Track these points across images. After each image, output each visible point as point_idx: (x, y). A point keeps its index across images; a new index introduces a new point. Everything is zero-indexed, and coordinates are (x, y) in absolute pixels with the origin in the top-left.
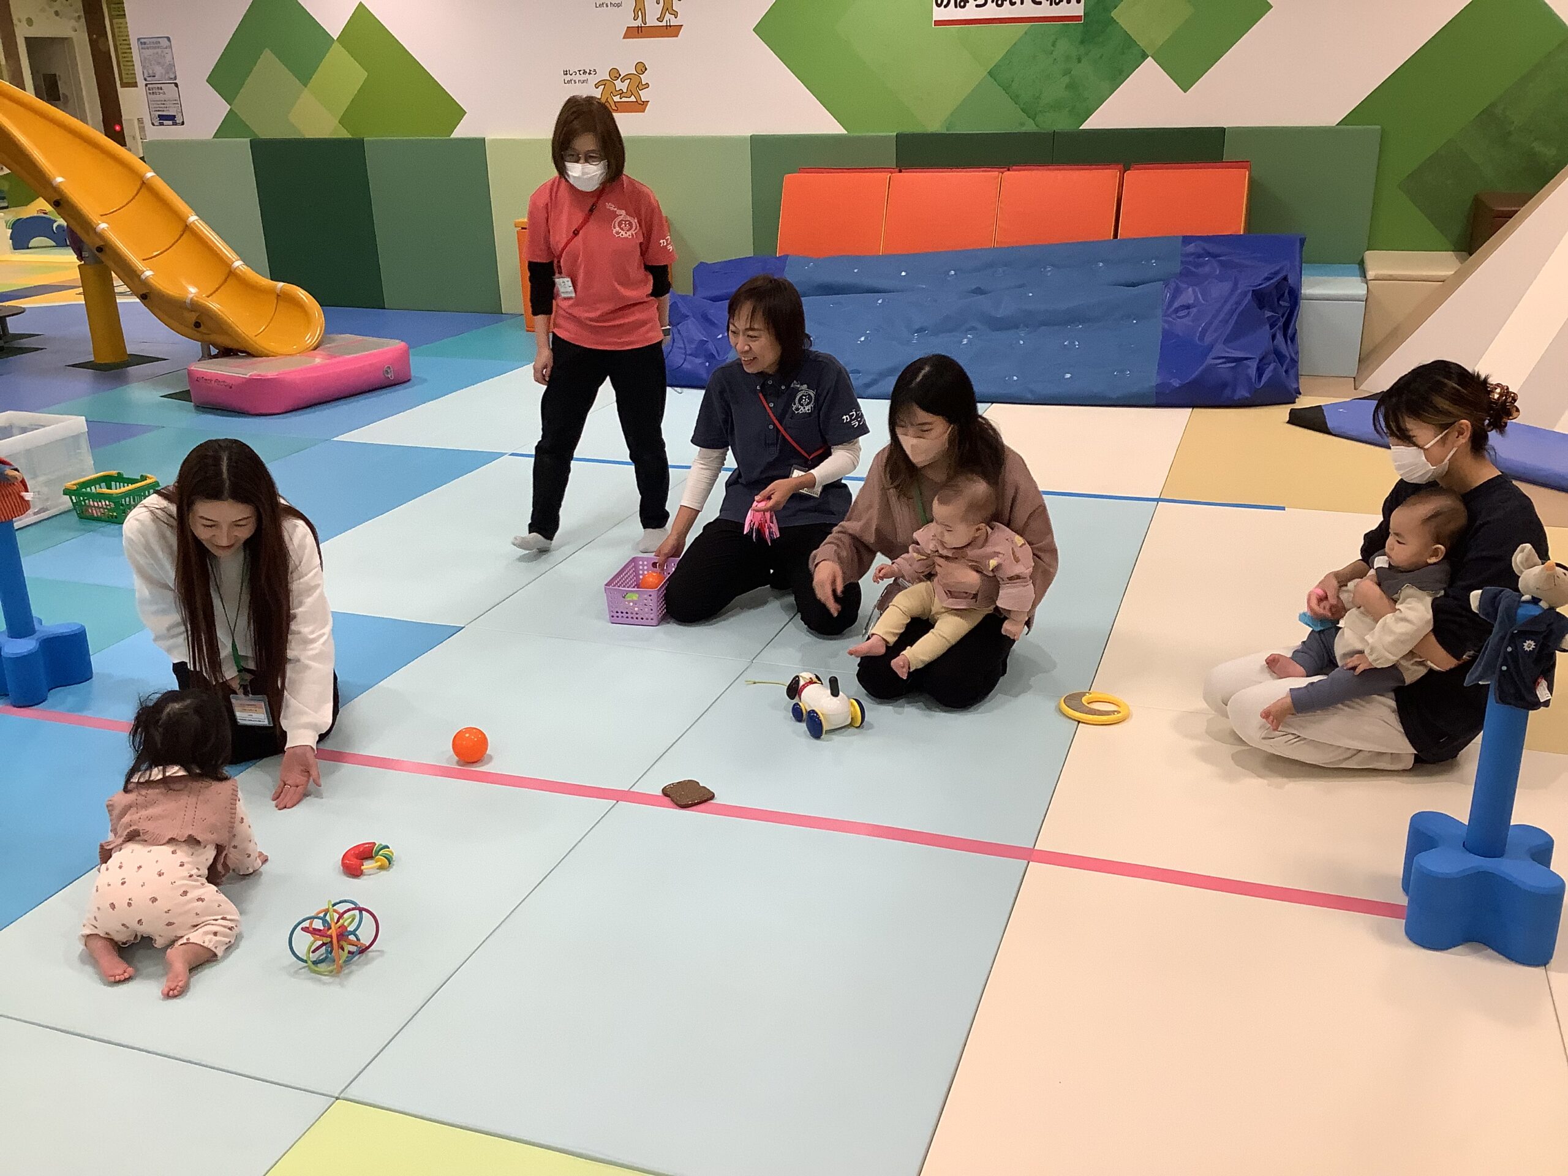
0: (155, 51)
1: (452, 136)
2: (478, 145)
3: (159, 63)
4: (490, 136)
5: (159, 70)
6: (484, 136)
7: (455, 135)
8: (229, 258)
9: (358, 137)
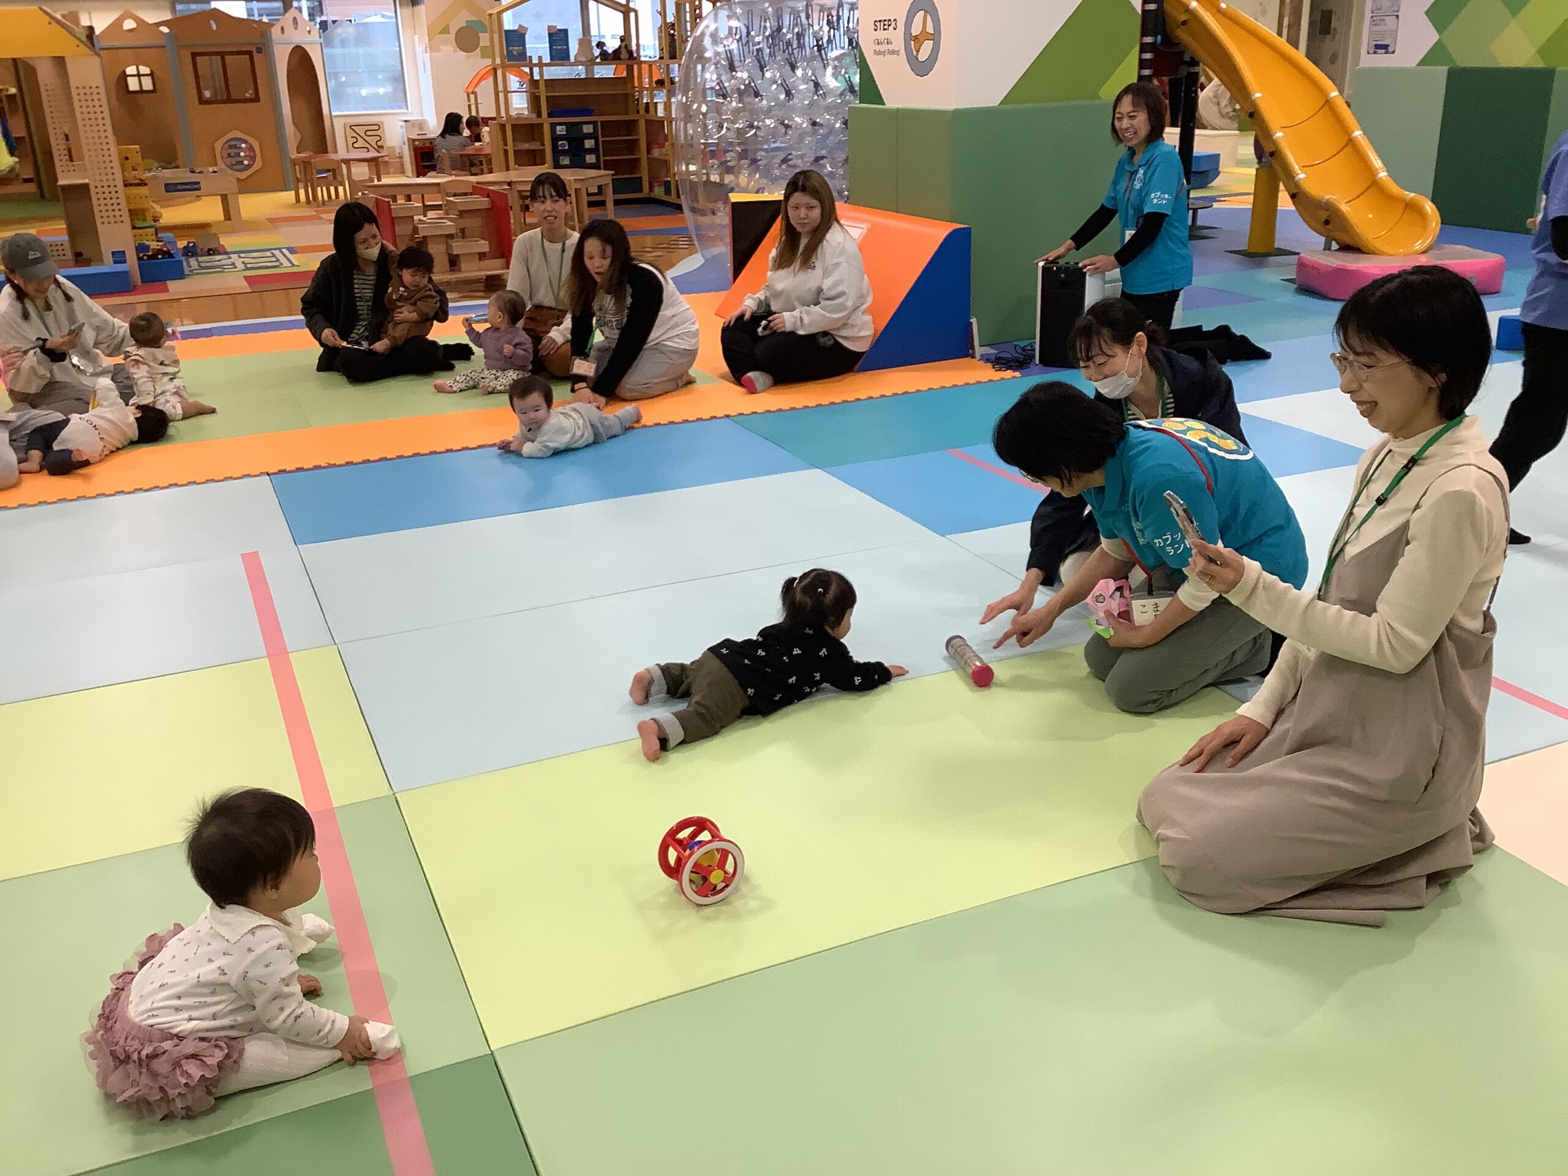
5: (1386, 4)
8: (1377, 169)
9: (1552, 66)
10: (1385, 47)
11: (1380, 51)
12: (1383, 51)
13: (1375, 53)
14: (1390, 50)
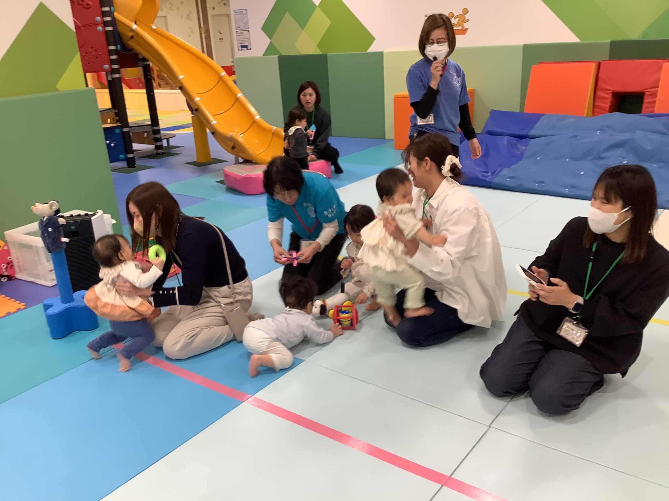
0: (240, 16)
2: (380, 55)
3: (242, 21)
4: (386, 50)
5: (242, 25)
6: (383, 51)
7: (370, 50)
8: (254, 115)
9: (325, 53)
10: (246, 47)
11: (244, 49)
12: (245, 49)
13: (242, 50)
14: (249, 48)
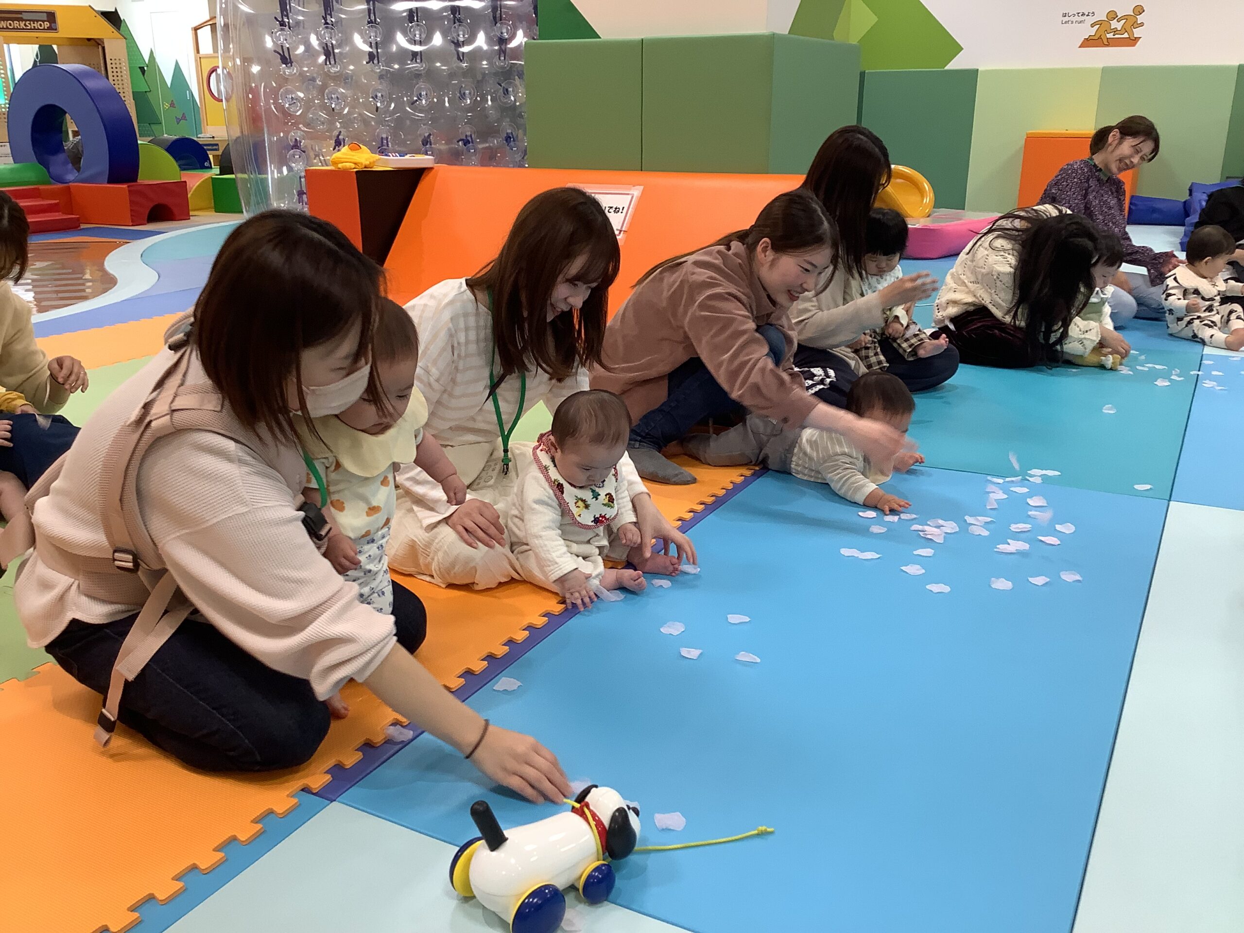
1: (946, 68)
2: (970, 76)
4: (981, 69)
6: (977, 68)
7: (950, 66)
